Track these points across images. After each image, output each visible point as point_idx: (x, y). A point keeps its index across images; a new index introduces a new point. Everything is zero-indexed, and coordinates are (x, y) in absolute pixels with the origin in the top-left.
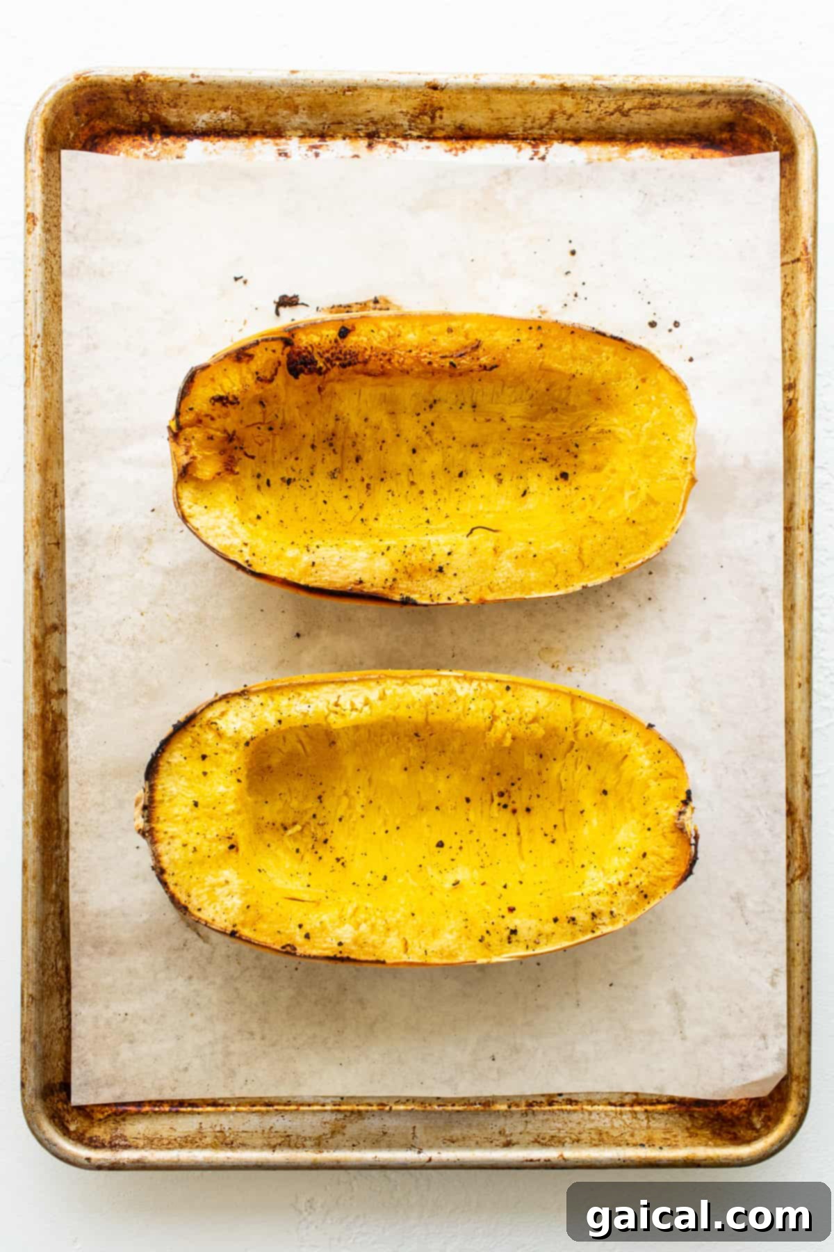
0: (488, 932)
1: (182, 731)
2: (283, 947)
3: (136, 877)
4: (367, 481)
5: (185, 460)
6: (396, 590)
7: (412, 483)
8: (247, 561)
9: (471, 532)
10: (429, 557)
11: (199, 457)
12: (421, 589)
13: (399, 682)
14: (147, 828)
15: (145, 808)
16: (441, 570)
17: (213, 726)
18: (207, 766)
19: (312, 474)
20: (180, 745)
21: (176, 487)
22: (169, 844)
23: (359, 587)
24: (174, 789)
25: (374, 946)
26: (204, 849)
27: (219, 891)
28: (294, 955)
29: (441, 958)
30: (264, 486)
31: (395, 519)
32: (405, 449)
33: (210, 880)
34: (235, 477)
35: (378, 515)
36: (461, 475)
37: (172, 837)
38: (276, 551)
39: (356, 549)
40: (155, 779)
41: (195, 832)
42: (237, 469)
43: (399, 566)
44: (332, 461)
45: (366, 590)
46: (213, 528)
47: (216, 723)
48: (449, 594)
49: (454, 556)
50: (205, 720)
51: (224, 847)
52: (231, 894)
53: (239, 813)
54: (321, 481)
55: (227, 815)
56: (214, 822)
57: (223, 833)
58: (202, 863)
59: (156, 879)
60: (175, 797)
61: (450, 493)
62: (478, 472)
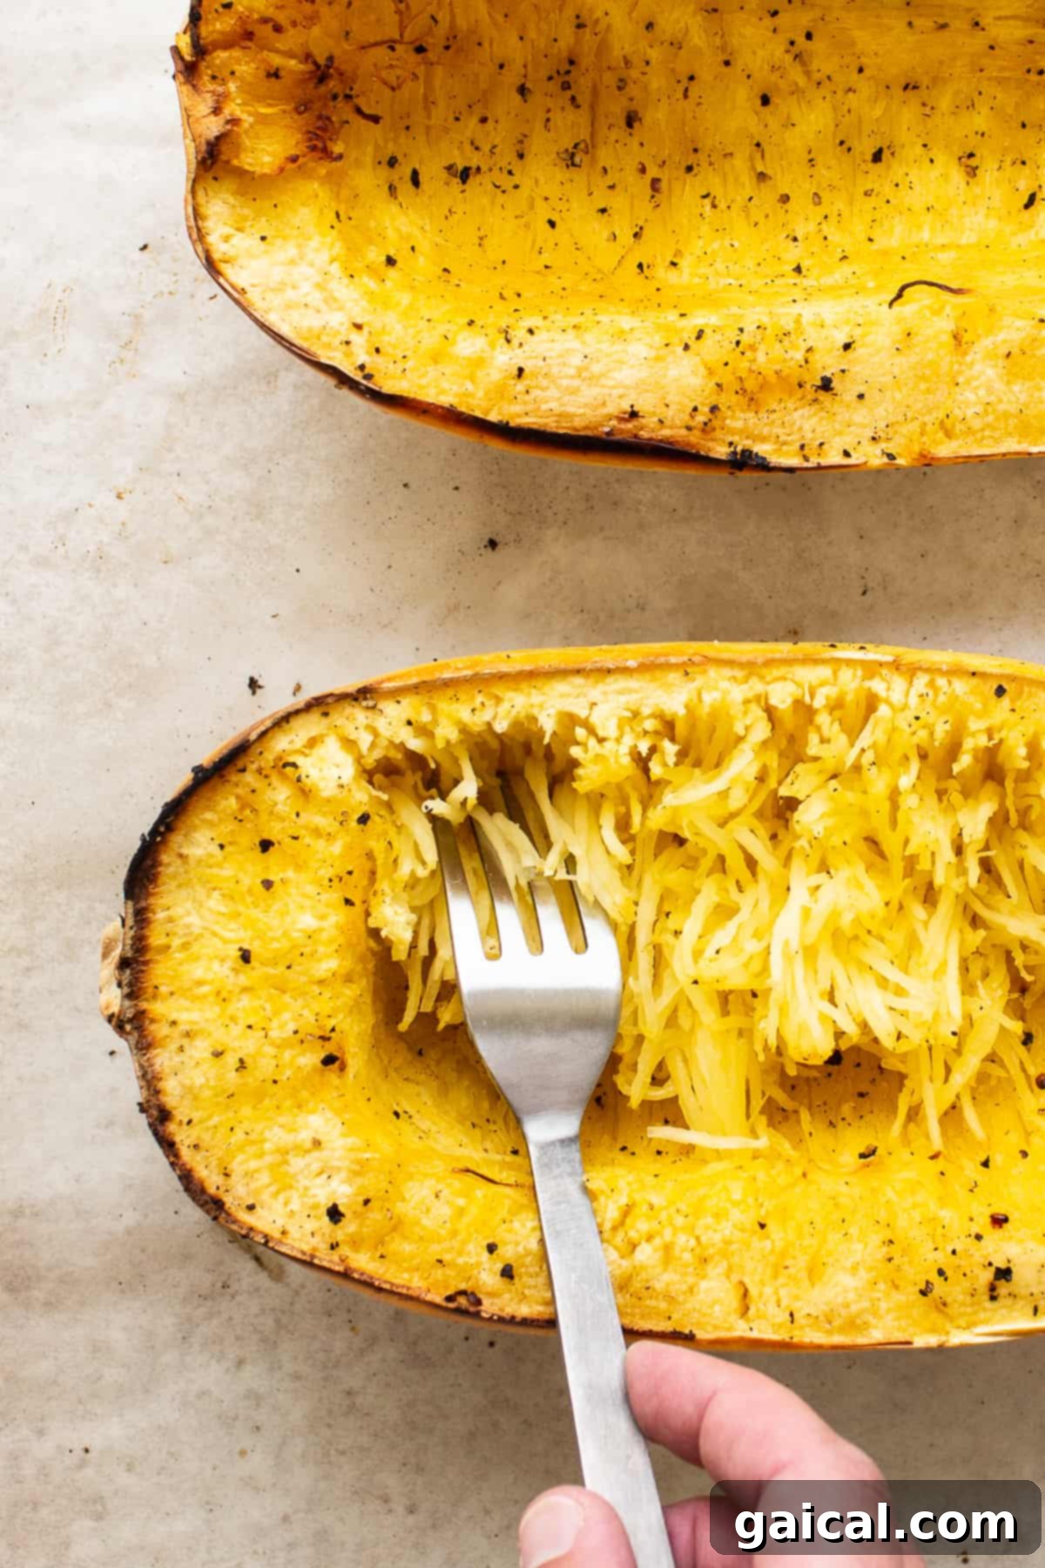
0: (941, 1272)
1: (215, 780)
2: (450, 1299)
3: (110, 1124)
4: (653, 172)
5: (213, 127)
6: (718, 434)
7: (762, 177)
8: (362, 367)
9: (899, 296)
10: (799, 356)
11: (247, 120)
12: (779, 431)
13: (739, 674)
14: (129, 1014)
15: (124, 963)
16: (826, 385)
17: (289, 770)
18: (273, 867)
19: (521, 156)
20: (208, 816)
21: (193, 192)
22: (181, 1049)
23: (630, 426)
24: (194, 920)
25: (670, 1299)
26: (264, 1067)
27: (297, 1163)
28: (477, 1315)
29: (829, 1332)
30: (406, 187)
31: (720, 266)
32: (744, 96)
33: (276, 1136)
34: (338, 164)
35: (678, 253)
36: (877, 157)
37: (188, 1034)
38: (431, 339)
39: (621, 336)
40: (149, 895)
41: (243, 1024)
42: (337, 148)
43: (726, 377)
44: (569, 126)
45: (644, 434)
46: (280, 288)
47: (294, 765)
48: (847, 442)
49: (859, 352)
50: (269, 758)
51: (310, 1059)
52: (326, 1172)
53: (348, 979)
54: (541, 173)
55: (321, 982)
56: (287, 998)
57: (308, 1022)
58: (258, 1096)
59: (149, 1133)
60: (199, 937)
61: (851, 202)
62: (919, 149)
